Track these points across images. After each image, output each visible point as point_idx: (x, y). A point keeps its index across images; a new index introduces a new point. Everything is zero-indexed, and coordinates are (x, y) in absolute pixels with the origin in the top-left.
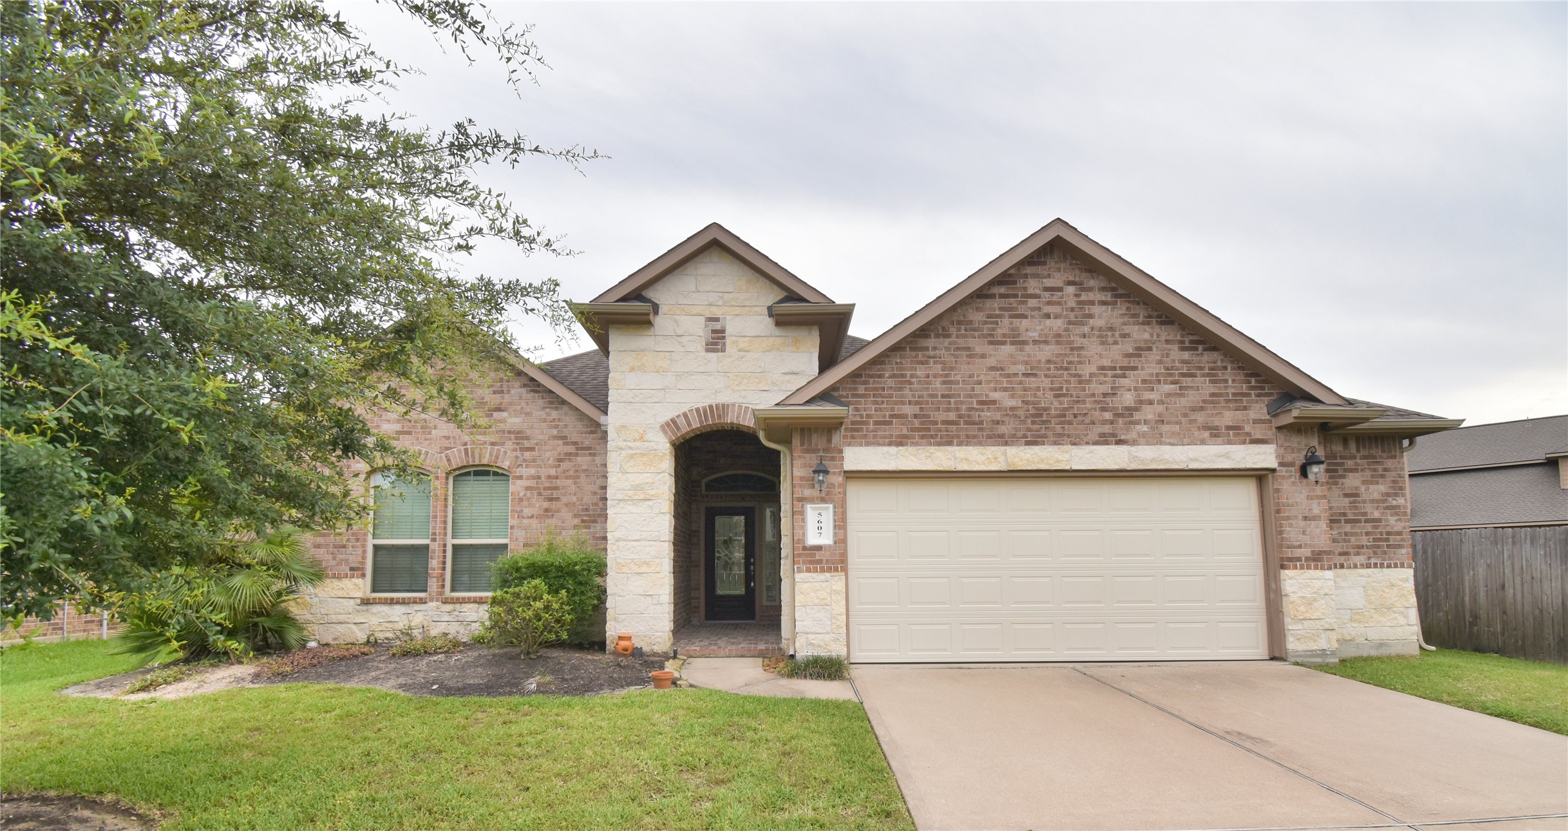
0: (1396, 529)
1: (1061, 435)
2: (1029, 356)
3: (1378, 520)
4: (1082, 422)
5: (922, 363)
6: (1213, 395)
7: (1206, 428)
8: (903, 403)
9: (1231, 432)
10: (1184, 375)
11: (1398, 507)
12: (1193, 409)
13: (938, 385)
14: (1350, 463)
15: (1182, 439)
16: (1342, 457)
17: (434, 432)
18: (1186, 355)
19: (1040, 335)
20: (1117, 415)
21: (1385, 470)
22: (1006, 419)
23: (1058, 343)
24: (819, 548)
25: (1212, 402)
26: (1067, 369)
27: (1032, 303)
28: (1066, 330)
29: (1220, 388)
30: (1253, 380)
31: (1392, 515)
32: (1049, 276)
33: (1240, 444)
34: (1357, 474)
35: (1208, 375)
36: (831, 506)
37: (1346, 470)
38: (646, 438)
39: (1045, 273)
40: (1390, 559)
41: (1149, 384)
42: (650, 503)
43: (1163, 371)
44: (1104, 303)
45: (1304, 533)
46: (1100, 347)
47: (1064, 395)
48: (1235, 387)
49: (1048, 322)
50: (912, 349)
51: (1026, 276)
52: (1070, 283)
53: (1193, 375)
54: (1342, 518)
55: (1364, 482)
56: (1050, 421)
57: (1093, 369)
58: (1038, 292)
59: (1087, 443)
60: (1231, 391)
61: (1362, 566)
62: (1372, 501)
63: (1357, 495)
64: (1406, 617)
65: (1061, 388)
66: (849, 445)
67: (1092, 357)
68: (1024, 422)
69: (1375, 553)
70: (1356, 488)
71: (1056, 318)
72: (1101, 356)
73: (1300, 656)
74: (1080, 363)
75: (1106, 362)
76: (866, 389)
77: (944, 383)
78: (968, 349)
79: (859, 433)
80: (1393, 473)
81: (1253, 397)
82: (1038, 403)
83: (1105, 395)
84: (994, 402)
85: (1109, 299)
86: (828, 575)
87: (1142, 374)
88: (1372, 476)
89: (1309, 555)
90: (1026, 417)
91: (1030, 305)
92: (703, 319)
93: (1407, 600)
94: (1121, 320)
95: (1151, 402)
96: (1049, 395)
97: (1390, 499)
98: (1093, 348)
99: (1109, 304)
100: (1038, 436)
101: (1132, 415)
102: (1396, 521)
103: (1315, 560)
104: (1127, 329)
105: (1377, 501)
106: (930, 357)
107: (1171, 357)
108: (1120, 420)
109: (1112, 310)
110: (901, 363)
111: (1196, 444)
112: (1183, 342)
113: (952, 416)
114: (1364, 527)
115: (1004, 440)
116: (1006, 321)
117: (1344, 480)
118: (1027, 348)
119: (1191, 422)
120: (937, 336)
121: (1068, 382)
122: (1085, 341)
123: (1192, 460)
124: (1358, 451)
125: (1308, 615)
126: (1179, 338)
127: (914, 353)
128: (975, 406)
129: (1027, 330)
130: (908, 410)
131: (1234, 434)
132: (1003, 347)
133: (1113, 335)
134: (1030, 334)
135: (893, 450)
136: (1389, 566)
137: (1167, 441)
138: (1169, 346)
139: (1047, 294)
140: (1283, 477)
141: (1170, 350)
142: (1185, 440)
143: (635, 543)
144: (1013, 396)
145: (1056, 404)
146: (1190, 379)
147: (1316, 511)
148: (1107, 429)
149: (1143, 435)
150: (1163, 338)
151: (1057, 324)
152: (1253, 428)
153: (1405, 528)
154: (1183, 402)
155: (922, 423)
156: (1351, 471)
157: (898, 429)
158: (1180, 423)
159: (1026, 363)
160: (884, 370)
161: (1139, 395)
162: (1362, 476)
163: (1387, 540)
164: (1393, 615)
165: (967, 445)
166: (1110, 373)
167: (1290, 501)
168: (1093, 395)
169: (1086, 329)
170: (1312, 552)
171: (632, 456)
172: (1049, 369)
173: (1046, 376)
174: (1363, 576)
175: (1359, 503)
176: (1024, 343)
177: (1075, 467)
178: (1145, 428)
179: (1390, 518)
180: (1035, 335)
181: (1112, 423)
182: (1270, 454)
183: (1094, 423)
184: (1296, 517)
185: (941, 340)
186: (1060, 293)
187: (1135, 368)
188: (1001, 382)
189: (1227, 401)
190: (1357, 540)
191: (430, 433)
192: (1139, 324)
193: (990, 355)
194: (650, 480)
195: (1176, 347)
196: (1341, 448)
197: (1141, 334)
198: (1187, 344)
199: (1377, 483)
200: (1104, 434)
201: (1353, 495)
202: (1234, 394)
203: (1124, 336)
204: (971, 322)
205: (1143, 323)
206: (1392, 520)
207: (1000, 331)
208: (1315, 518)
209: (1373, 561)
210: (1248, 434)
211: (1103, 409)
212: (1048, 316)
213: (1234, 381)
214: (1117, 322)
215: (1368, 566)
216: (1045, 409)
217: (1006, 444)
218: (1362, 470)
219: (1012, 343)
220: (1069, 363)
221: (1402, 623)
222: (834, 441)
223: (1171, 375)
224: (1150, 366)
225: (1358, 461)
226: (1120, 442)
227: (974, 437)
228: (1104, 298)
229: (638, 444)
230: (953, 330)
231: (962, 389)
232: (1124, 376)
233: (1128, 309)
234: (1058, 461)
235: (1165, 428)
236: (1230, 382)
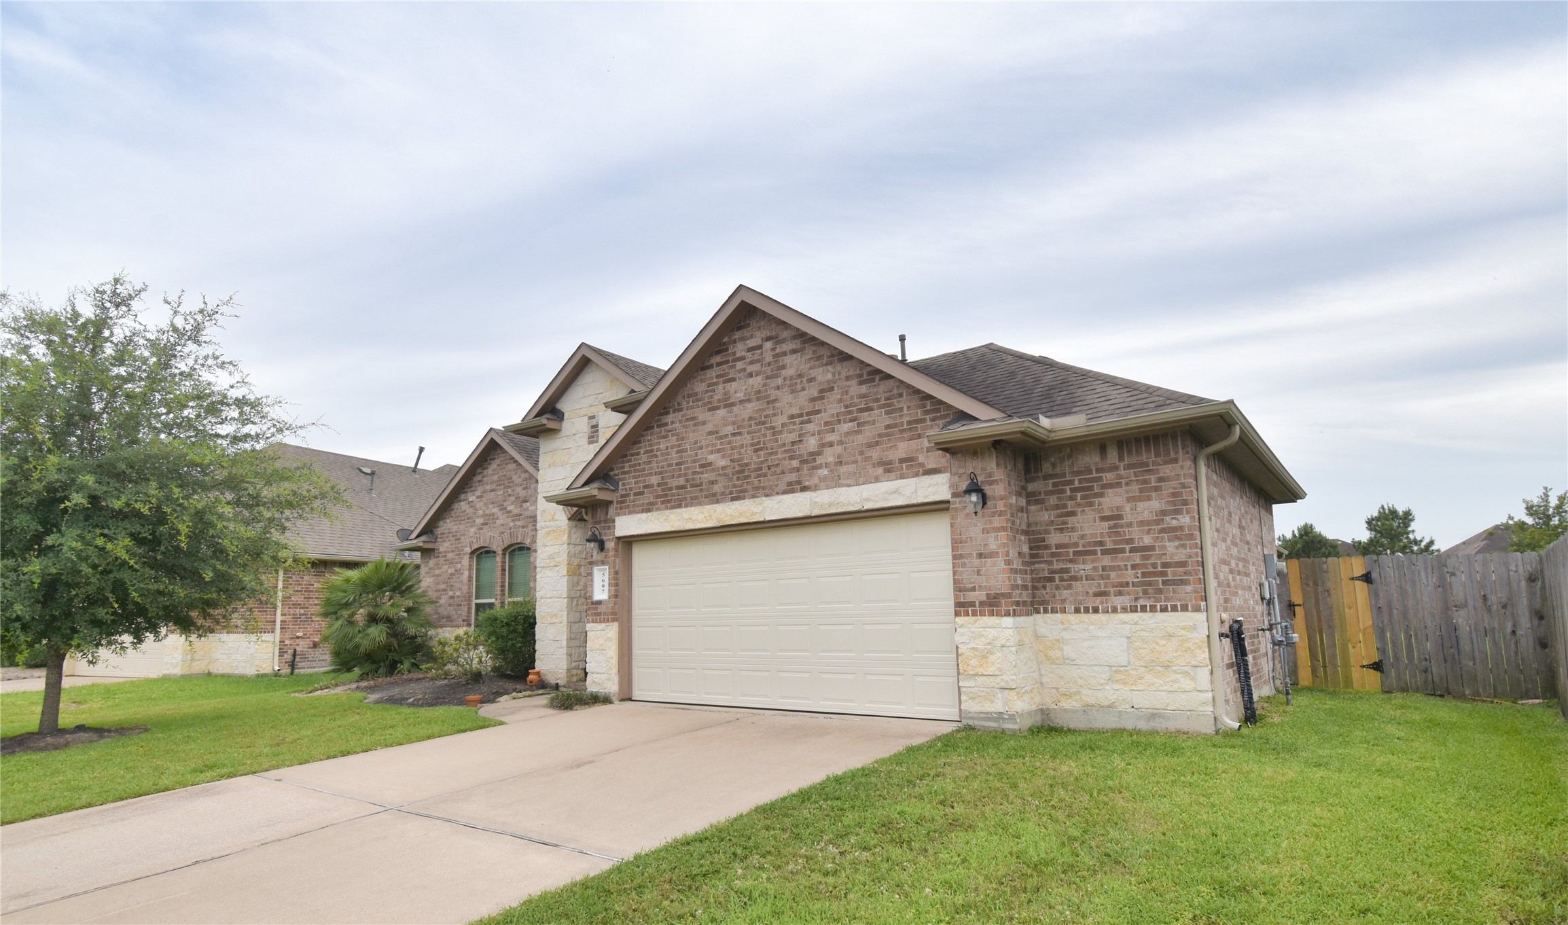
0: (1176, 559)
1: (757, 488)
2: (736, 416)
3: (1152, 548)
4: (774, 474)
5: (664, 437)
6: (888, 427)
7: (881, 463)
8: (651, 475)
9: (904, 465)
10: (861, 410)
11: (1181, 528)
12: (869, 446)
13: (674, 455)
14: (1109, 477)
15: (859, 479)
16: (1098, 471)
17: (497, 521)
18: (864, 389)
19: (744, 396)
20: (803, 462)
21: (1161, 480)
22: (718, 478)
23: (758, 399)
24: (599, 602)
25: (887, 435)
26: (764, 423)
27: (740, 365)
28: (765, 385)
29: (895, 418)
30: (929, 403)
31: (1170, 540)
32: (752, 337)
33: (913, 477)
34: (1119, 490)
35: (884, 406)
36: (607, 567)
37: (1104, 487)
38: (555, 518)
39: (749, 334)
40: (1167, 599)
41: (830, 426)
42: (557, 568)
43: (843, 410)
44: (794, 352)
45: (978, 573)
46: (790, 396)
47: (761, 449)
48: (910, 414)
49: (751, 381)
50: (659, 426)
51: (735, 341)
52: (768, 339)
53: (869, 409)
54: (1098, 549)
55: (1129, 500)
56: (750, 476)
57: (783, 419)
58: (743, 353)
59: (778, 493)
60: (905, 419)
61: (1124, 610)
62: (1141, 523)
63: (1120, 517)
64: (1193, 679)
65: (759, 442)
66: (618, 515)
67: (784, 407)
68: (731, 479)
69: (1145, 592)
70: (1118, 508)
71: (757, 376)
72: (791, 405)
73: (973, 718)
74: (774, 415)
75: (795, 411)
76: (630, 466)
77: (678, 452)
78: (693, 419)
79: (626, 507)
80: (1174, 483)
81: (928, 423)
82: (742, 459)
83: (793, 443)
84: (710, 464)
85: (799, 346)
86: (603, 624)
87: (824, 417)
88: (1141, 491)
89: (984, 598)
90: (733, 475)
91: (737, 368)
92: (587, 417)
93: (1195, 657)
94: (808, 366)
95: (831, 444)
96: (750, 450)
97: (1167, 518)
98: (785, 397)
99: (799, 352)
100: (742, 491)
101: (815, 460)
102: (1177, 547)
103: (991, 605)
104: (813, 373)
105: (1148, 523)
106: (669, 431)
107: (850, 394)
108: (805, 466)
109: (801, 357)
110: (651, 440)
111: (870, 483)
112: (860, 376)
113: (682, 481)
114: (1128, 559)
115: (715, 499)
116: (720, 387)
117: (1101, 500)
118: (735, 408)
119: (867, 459)
120: (674, 411)
121: (765, 435)
122: (778, 393)
123: (868, 500)
124: (1121, 459)
125: (981, 670)
126: (858, 372)
127: (658, 430)
128: (698, 470)
129: (736, 392)
130: (654, 480)
131: (907, 466)
132: (718, 412)
133: (802, 382)
134: (738, 395)
135: (644, 516)
136: (1164, 609)
137: (845, 482)
138: (848, 383)
139: (749, 355)
140: (956, 510)
141: (849, 387)
142: (861, 480)
143: (549, 600)
144: (723, 457)
145: (755, 459)
146: (866, 414)
147: (993, 546)
148: (793, 477)
149: (823, 479)
150: (844, 375)
151: (757, 381)
152: (927, 457)
153: (1190, 557)
154: (860, 439)
155: (663, 490)
156: (1111, 486)
157: (649, 497)
158: (855, 462)
159: (734, 423)
160: (640, 448)
161: (821, 439)
162: (1127, 492)
163: (1163, 574)
164: (1174, 676)
165: (691, 506)
166: (797, 420)
167: (964, 537)
168: (784, 445)
169: (780, 381)
170: (988, 595)
171: (548, 533)
172: (750, 426)
173: (748, 433)
174: (1125, 623)
175: (1122, 526)
176: (733, 404)
177: (768, 518)
178: (826, 472)
179: (1168, 544)
180: (740, 395)
181: (798, 470)
182: (943, 484)
183: (784, 473)
184: (970, 555)
185: (677, 413)
186: (759, 351)
187: (818, 412)
188: (714, 445)
189: (902, 431)
190: (1119, 576)
191: (495, 523)
192: (823, 365)
193: (709, 421)
194: (557, 551)
195: (854, 382)
196: (1098, 459)
197: (824, 375)
198: (865, 377)
199: (1149, 498)
200: (791, 482)
201: (1114, 518)
202: (909, 423)
203: (811, 380)
204: (696, 394)
205: (827, 364)
206: (1171, 546)
207: (716, 397)
208: (992, 555)
209: (1141, 602)
210: (922, 465)
211: (791, 458)
212: (751, 375)
213: (909, 407)
214: (804, 367)
215: (1134, 610)
216: (747, 465)
217: (717, 502)
218: (1127, 484)
219: (725, 406)
220: (766, 417)
221: (1187, 688)
222: (610, 514)
223: (850, 412)
224: (832, 407)
225: (1122, 472)
226: (804, 489)
227: (696, 498)
228: (794, 347)
229: (552, 523)
230: (684, 405)
231: (690, 456)
232: (809, 421)
233: (814, 352)
234: (753, 514)
235: (843, 469)
236: (905, 409)
